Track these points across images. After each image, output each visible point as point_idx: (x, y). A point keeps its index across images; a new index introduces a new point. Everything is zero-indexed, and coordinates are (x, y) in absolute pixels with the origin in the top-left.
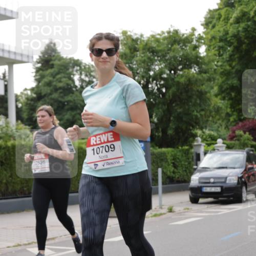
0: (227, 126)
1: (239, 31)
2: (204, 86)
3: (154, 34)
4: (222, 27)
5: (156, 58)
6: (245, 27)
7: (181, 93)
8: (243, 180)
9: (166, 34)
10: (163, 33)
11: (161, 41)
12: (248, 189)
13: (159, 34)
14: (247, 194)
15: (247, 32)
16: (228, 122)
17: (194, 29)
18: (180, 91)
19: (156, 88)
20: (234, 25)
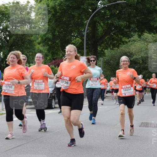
0: (45, 62)
1: (55, 5)
2: (32, 37)
3: (4, 4)
4: (46, 2)
5: (4, 18)
6: (59, 3)
7: (18, 41)
8: (53, 95)
9: (12, 4)
10: (10, 3)
11: (8, 8)
12: (56, 101)
13: (7, 4)
14: (55, 104)
15: (60, 6)
16: (46, 60)
17: (28, 2)
18: (18, 39)
19: (3, 37)
20: (53, 1)
